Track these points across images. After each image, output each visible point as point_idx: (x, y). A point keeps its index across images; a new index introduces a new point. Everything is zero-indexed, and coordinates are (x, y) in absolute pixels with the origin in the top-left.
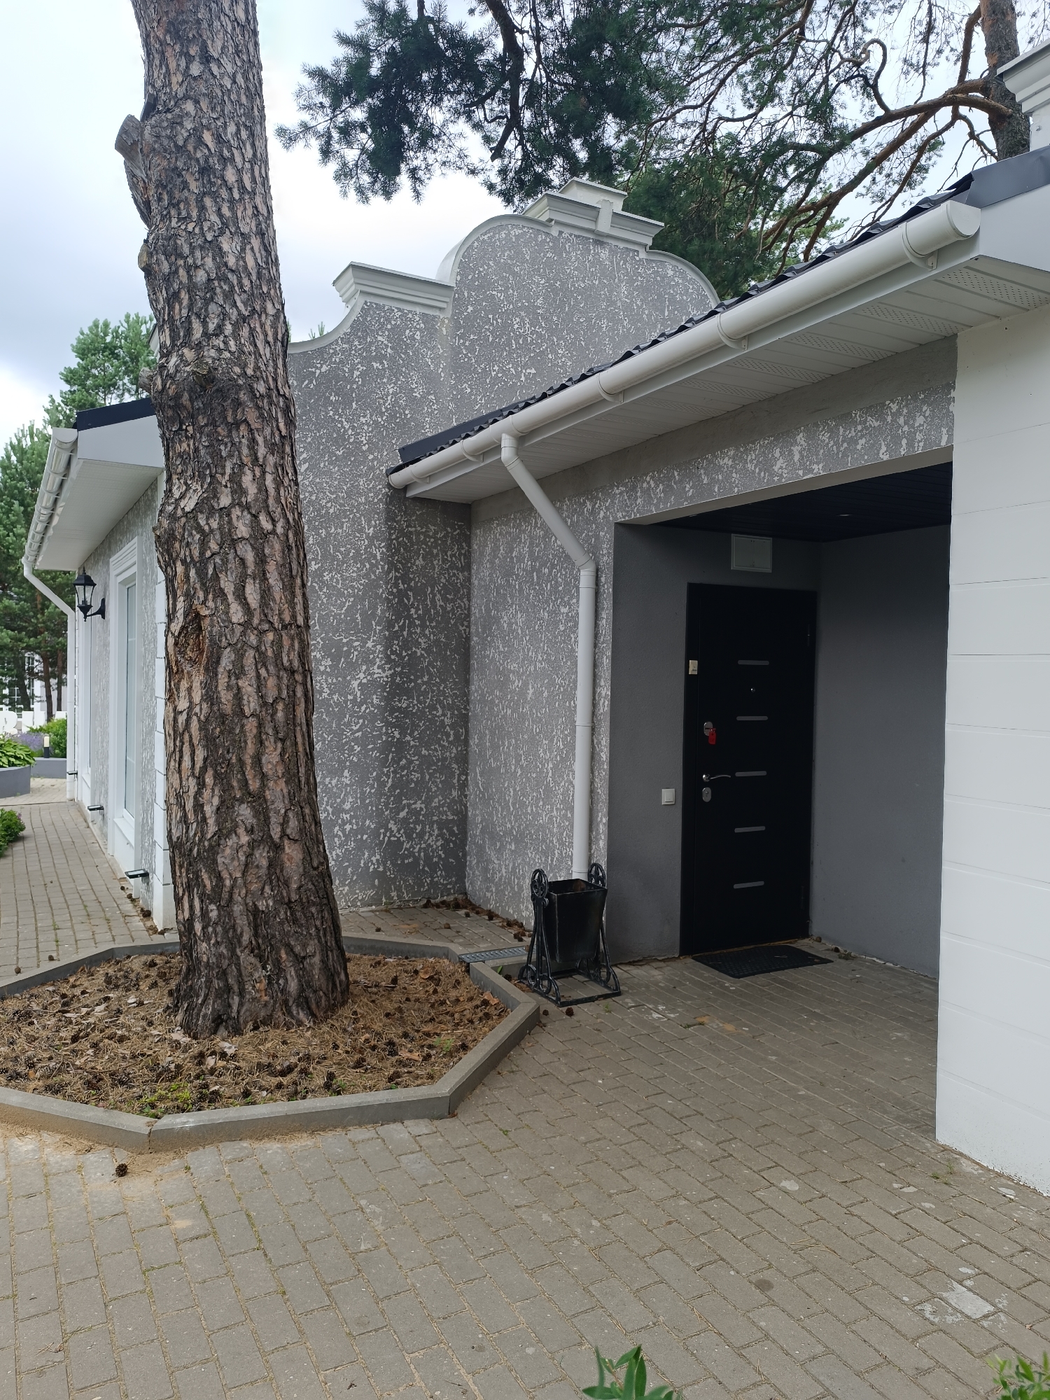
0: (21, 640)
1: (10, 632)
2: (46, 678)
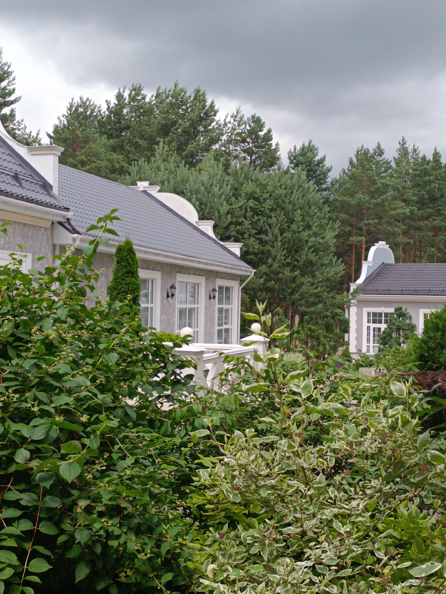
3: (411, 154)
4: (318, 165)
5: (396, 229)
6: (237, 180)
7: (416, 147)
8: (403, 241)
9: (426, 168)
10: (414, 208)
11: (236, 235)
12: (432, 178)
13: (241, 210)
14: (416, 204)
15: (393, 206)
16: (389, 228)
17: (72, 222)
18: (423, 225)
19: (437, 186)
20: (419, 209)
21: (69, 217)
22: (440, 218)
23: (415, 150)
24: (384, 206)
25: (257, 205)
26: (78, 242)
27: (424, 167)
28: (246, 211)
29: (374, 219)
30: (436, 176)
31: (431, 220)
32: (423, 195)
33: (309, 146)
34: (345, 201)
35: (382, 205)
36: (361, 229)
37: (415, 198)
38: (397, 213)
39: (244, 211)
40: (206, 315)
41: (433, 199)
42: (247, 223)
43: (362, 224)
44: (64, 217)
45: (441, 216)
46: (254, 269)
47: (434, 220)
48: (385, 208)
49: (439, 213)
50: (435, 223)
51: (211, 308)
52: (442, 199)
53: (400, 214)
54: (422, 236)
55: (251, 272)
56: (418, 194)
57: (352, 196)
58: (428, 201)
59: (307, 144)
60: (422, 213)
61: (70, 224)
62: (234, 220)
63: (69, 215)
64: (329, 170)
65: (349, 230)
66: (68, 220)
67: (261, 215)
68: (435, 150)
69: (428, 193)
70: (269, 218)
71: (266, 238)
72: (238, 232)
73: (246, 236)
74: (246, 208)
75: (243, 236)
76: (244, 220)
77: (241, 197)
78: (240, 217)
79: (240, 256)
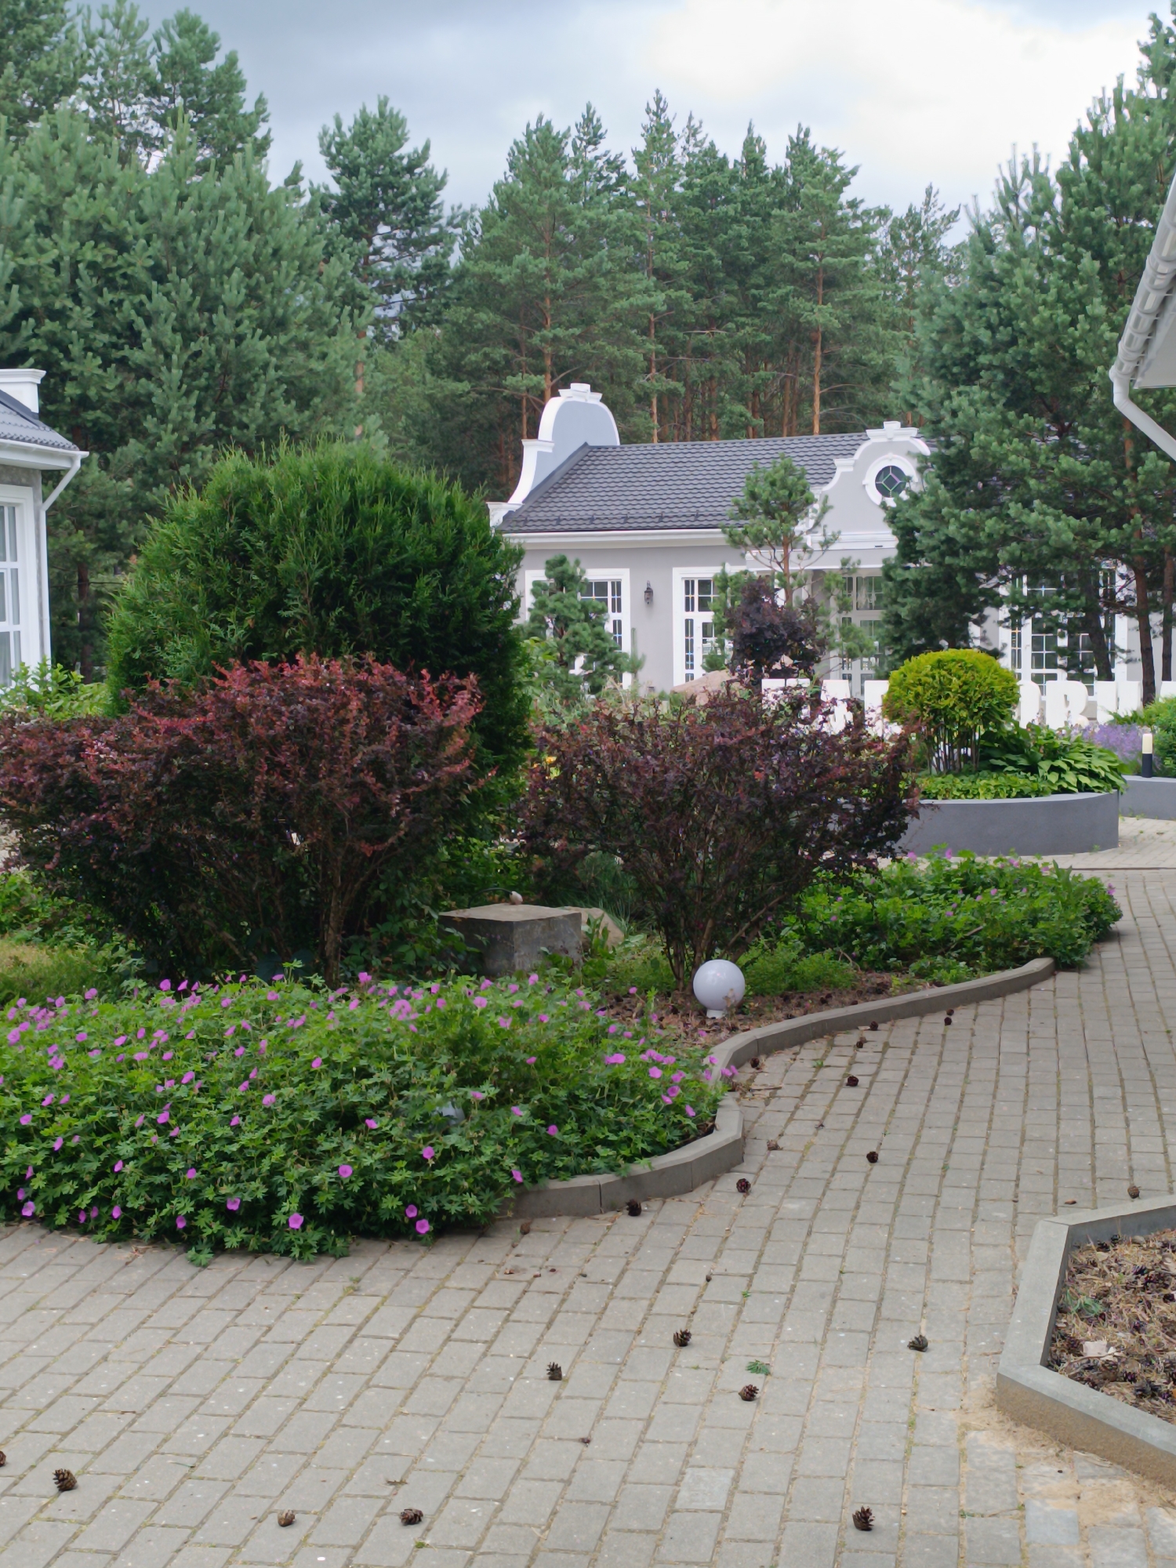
0: (1094, 535)
1: (1073, 521)
2: (1141, 613)
3: (682, 142)
4: (410, 169)
5: (631, 353)
6: (52, 186)
7: (695, 123)
8: (658, 386)
9: (716, 182)
10: (683, 292)
11: (45, 348)
12: (730, 210)
13: (58, 273)
14: (690, 284)
15: (621, 288)
16: (612, 350)
18: (710, 340)
19: (744, 230)
20: (697, 297)
22: (757, 321)
23: (693, 132)
24: (596, 287)
25: (115, 259)
27: (710, 178)
28: (75, 274)
29: (572, 326)
30: (743, 203)
31: (731, 325)
32: (710, 258)
33: (382, 114)
34: (489, 275)
35: (587, 283)
36: (537, 354)
37: (684, 265)
38: (631, 305)
39: (65, 275)
41: (736, 269)
42: (82, 316)
43: (536, 340)
45: (759, 316)
46: (82, 449)
47: (740, 326)
48: (599, 294)
49: (755, 308)
50: (740, 334)
52: (762, 269)
53: (639, 309)
54: (710, 370)
55: (71, 459)
56: (695, 255)
57: (507, 259)
58: (721, 275)
59: (373, 110)
60: (709, 308)
62: (37, 302)
64: (440, 185)
65: (505, 357)
67: (125, 288)
68: (750, 130)
69: (723, 249)
70: (143, 297)
71: (137, 356)
72: (53, 341)
73: (75, 349)
74: (75, 264)
75: (66, 352)
76: (69, 303)
77: (60, 231)
78: (56, 294)
79: (35, 409)
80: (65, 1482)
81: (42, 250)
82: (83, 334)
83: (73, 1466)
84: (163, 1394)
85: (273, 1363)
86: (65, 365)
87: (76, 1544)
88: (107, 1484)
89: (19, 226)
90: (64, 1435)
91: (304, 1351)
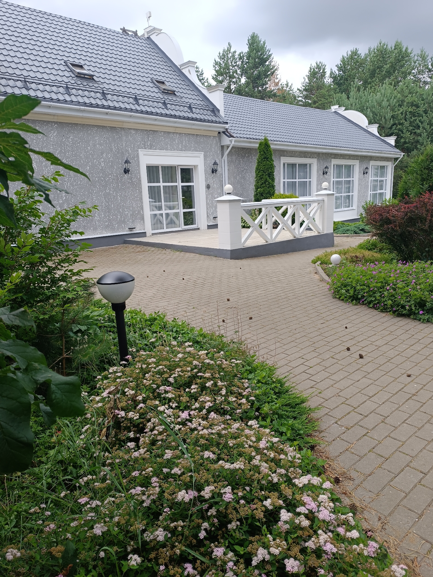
6: (403, 96)
13: (402, 115)
17: (229, 130)
21: (227, 127)
25: (416, 110)
26: (233, 143)
28: (406, 115)
39: (404, 115)
40: (359, 184)
42: (407, 124)
44: (224, 128)
46: (403, 153)
51: (365, 180)
55: (401, 155)
61: (227, 132)
62: (397, 122)
63: (227, 126)
66: (227, 129)
67: (417, 116)
70: (421, 118)
71: (418, 131)
72: (400, 130)
73: (404, 131)
74: (406, 113)
75: (402, 132)
76: (404, 121)
77: (404, 106)
78: (401, 119)
79: (394, 145)
80: (361, 357)
81: (399, 110)
82: (407, 128)
83: (363, 354)
84: (386, 344)
85: (413, 343)
86: (402, 135)
87: (361, 369)
88: (370, 359)
89: (395, 105)
90: (363, 347)
91: (420, 342)
